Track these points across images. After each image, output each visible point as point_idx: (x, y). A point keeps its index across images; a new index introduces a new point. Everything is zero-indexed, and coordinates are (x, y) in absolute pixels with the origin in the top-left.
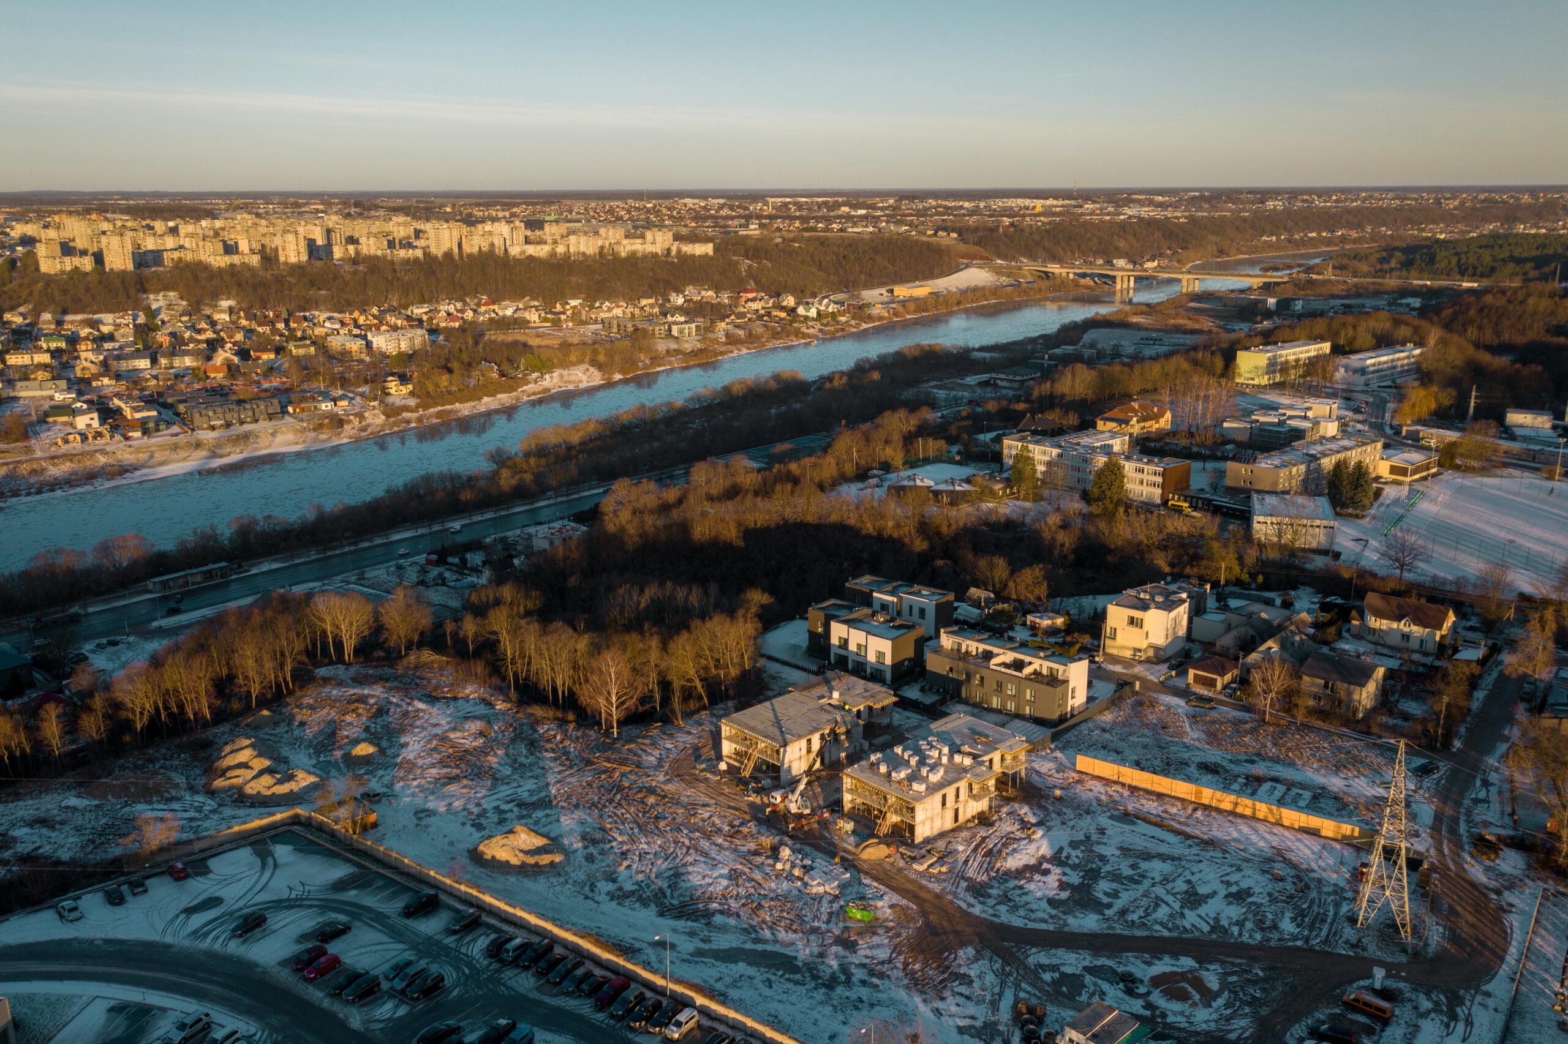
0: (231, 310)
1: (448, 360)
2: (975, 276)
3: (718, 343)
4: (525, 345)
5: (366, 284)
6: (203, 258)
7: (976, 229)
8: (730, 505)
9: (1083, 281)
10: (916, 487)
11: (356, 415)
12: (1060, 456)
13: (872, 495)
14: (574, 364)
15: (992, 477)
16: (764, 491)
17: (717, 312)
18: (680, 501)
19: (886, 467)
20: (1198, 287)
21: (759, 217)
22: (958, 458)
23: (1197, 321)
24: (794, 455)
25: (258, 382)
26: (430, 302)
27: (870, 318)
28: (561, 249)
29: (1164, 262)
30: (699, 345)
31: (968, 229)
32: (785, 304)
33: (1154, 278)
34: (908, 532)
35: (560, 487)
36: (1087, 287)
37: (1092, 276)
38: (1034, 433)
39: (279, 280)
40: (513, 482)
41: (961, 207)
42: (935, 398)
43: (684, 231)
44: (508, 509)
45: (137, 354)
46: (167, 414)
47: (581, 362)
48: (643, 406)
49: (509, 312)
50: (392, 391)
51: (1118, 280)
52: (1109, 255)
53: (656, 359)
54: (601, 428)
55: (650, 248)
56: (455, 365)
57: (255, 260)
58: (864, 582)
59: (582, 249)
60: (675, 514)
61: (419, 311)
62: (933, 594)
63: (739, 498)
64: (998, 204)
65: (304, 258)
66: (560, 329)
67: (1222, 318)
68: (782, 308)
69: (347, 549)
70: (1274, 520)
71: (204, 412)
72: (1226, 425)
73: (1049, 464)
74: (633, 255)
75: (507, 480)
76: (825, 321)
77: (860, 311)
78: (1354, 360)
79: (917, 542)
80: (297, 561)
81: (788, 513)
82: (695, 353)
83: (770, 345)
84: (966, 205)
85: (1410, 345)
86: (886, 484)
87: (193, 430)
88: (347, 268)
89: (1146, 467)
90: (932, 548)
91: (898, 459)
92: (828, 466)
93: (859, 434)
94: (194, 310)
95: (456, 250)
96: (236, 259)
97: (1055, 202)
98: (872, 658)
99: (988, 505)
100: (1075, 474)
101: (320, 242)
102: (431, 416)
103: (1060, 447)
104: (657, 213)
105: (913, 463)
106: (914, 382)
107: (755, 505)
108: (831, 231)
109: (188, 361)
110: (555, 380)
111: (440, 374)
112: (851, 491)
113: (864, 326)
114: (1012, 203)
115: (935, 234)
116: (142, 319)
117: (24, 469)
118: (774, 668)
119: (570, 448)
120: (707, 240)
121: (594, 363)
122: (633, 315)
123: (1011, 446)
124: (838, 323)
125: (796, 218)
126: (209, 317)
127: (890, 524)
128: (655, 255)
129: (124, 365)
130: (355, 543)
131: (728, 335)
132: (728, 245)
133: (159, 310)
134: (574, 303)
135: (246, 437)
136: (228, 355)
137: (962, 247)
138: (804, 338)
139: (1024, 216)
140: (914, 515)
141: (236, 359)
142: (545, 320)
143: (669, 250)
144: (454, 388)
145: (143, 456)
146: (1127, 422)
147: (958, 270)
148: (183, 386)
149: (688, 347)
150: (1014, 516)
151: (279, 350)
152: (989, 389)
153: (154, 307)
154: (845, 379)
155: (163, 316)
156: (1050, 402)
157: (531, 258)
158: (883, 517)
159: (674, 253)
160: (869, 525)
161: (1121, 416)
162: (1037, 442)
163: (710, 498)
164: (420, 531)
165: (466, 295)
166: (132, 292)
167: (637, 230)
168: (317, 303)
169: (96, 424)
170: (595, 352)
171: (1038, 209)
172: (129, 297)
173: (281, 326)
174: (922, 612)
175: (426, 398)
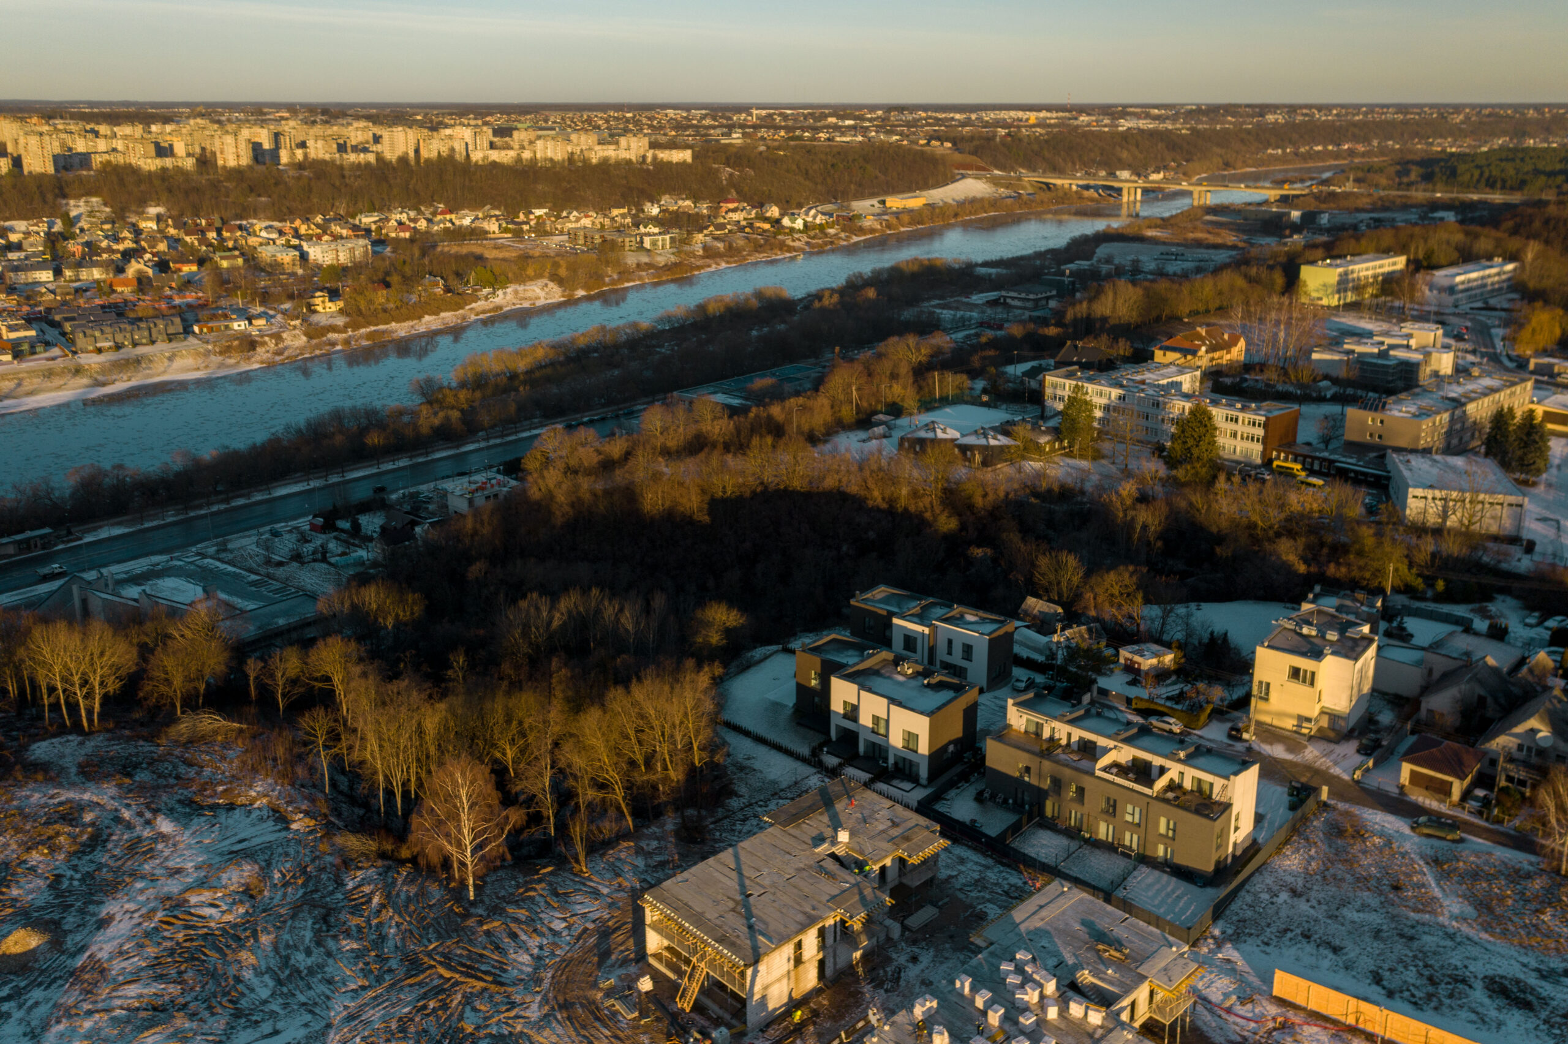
0: (159, 218)
1: (387, 273)
2: (971, 187)
3: (695, 256)
4: (480, 258)
5: (310, 190)
6: (133, 161)
7: (972, 138)
8: (691, 464)
9: (1086, 193)
10: (935, 441)
11: (271, 336)
12: (1122, 398)
13: (880, 451)
14: (531, 279)
15: (1035, 427)
16: (737, 445)
17: (695, 223)
18: (628, 455)
19: (896, 410)
20: (1210, 200)
21: (742, 126)
22: (985, 398)
23: (1218, 234)
24: (777, 395)
25: (170, 298)
26: (380, 210)
27: (861, 231)
28: (527, 155)
29: (1170, 175)
30: (673, 259)
31: (963, 139)
32: (768, 214)
33: (1161, 190)
34: (929, 503)
35: (493, 427)
36: (1092, 200)
37: (1096, 188)
38: (1084, 367)
39: (215, 185)
40: (437, 421)
41: (952, 119)
42: (939, 319)
43: (663, 139)
44: (427, 454)
45: (41, 266)
46: (51, 334)
47: (538, 276)
48: (603, 328)
49: (467, 222)
50: (320, 308)
51: (1125, 193)
52: (1111, 166)
53: (625, 273)
54: (552, 354)
55: (624, 155)
56: (395, 279)
57: (189, 164)
58: (876, 598)
59: (550, 154)
60: (619, 476)
61: (367, 220)
62: (983, 620)
63: (702, 455)
64: (989, 116)
65: (245, 161)
66: (522, 240)
67: (1244, 232)
68: (766, 220)
69: (215, 508)
70: (1438, 494)
71: (89, 332)
72: (1315, 356)
73: (1107, 408)
74: (605, 162)
75: (429, 420)
76: (812, 233)
77: (850, 223)
78: (1440, 276)
79: (943, 518)
80: (147, 525)
81: (768, 476)
82: (668, 268)
83: (751, 259)
84: (958, 116)
85: (1498, 260)
86: (897, 434)
87: (75, 353)
88: (291, 173)
89: (1241, 415)
90: (963, 527)
91: (910, 401)
92: (819, 411)
93: (858, 367)
94: (118, 217)
95: (412, 154)
96: (168, 162)
97: (1049, 115)
98: (896, 740)
99: (1033, 465)
100: (1143, 422)
101: (266, 146)
102: (361, 337)
103: (1121, 386)
104: (637, 123)
105: (928, 404)
106: (914, 301)
107: (724, 465)
108: (819, 139)
109: (97, 274)
110: (509, 297)
111: (375, 290)
112: (850, 444)
113: (855, 239)
114: (1004, 115)
115: (928, 144)
116: (58, 227)
118: (742, 747)
119: (513, 376)
120: (687, 147)
121: (556, 278)
122: (602, 225)
123: (1059, 386)
124: (826, 235)
125: (781, 128)
126: (134, 225)
127: (904, 491)
128: (629, 162)
129: (22, 277)
130: (227, 501)
131: (705, 248)
132: (708, 151)
133: (78, 218)
134: (538, 212)
135: (138, 361)
136: (141, 266)
137: (958, 157)
138: (789, 251)
139: (1019, 127)
140: (936, 480)
141: (150, 272)
142: (506, 230)
143: (644, 157)
144: (391, 305)
145: (9, 384)
146: (1194, 352)
147: (954, 180)
148: (81, 301)
149: (661, 260)
150: (1069, 480)
151: (201, 262)
152: (999, 309)
153: (73, 213)
154: (836, 298)
155: (83, 224)
156: (1088, 327)
157: (494, 164)
158: (894, 481)
159: (649, 160)
160: (876, 493)
161: (1186, 345)
162: (1090, 380)
163: (667, 453)
164: (313, 484)
165: (420, 203)
166: (50, 197)
167: (612, 138)
168: (255, 211)
170: (556, 265)
171: (1032, 121)
172: (45, 202)
173: (212, 235)
174: (968, 650)
175: (356, 316)
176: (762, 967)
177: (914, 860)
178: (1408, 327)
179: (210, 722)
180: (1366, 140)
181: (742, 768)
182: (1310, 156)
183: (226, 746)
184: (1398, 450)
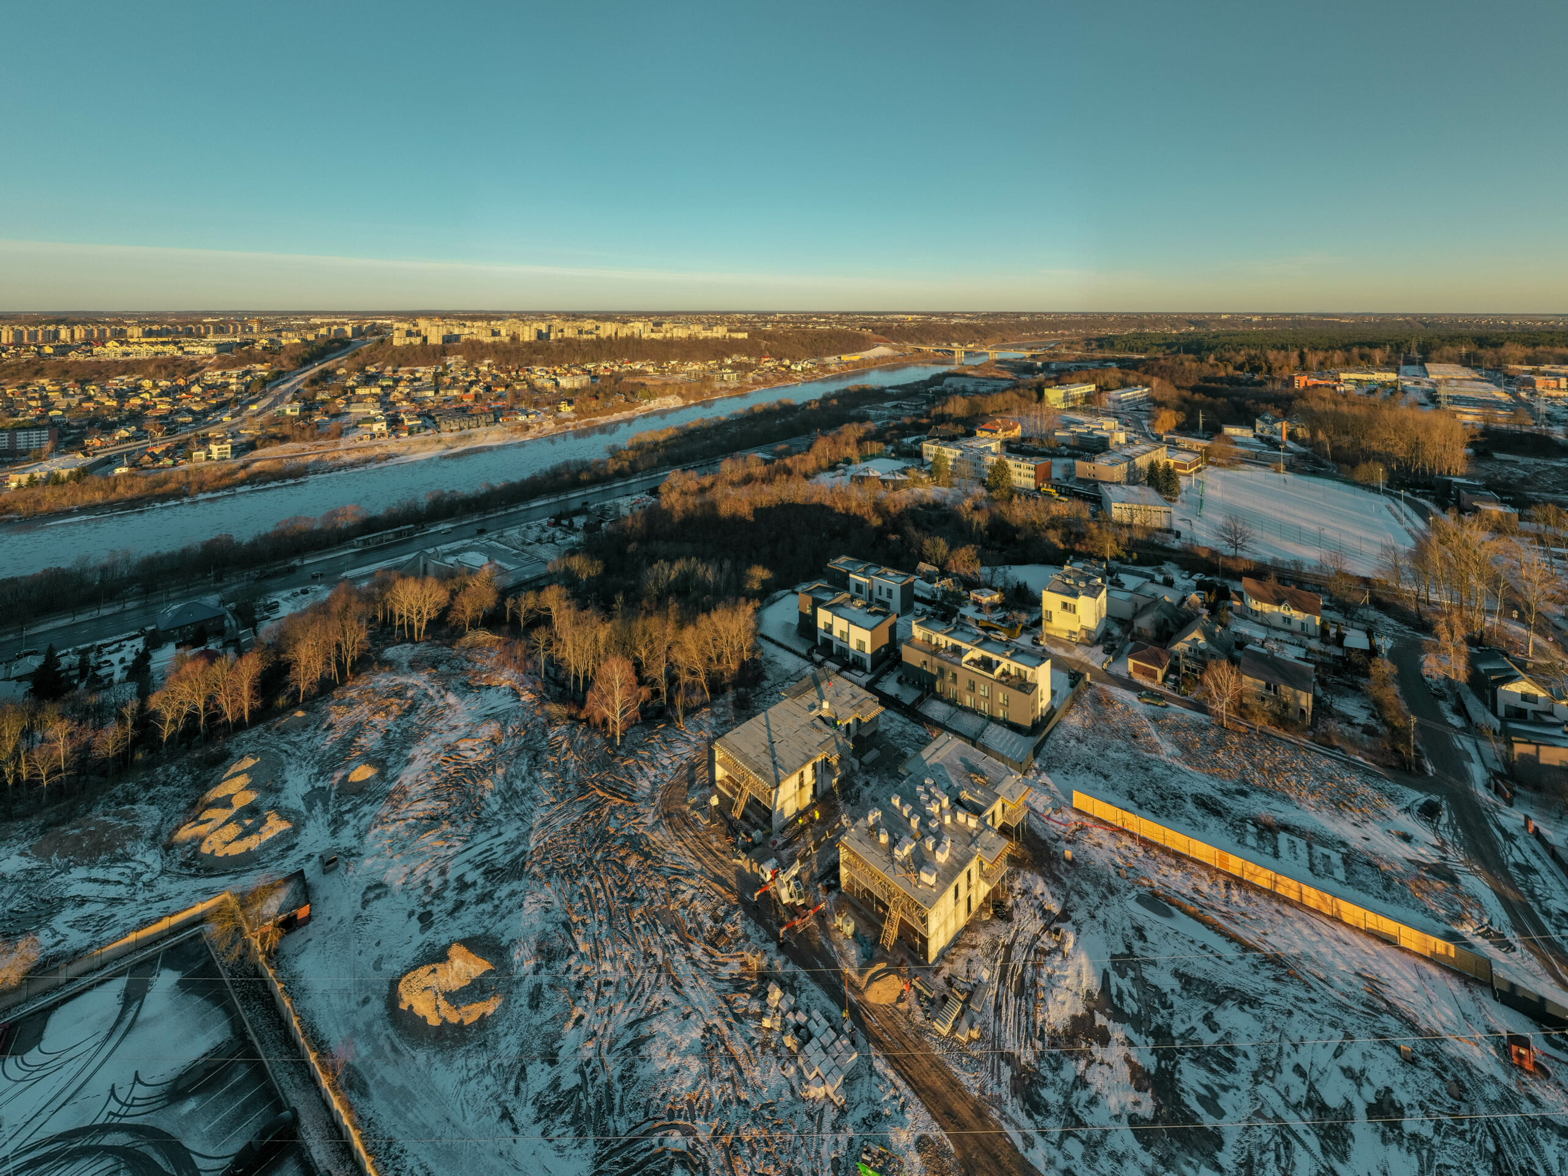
0: (489, 365)
1: (597, 392)
2: (882, 351)
3: (748, 384)
4: (643, 385)
5: (563, 352)
6: (480, 338)
7: (881, 327)
8: (745, 490)
9: (937, 354)
10: (869, 477)
11: (537, 423)
12: (962, 455)
13: (841, 483)
14: (668, 395)
15: (919, 470)
16: (768, 480)
17: (748, 368)
18: (713, 485)
19: (848, 461)
20: (997, 357)
21: (772, 322)
22: (893, 455)
23: (1003, 373)
24: (788, 453)
25: (490, 404)
26: (596, 361)
27: (830, 371)
28: (669, 335)
29: (977, 345)
30: (738, 385)
31: (877, 328)
32: (784, 364)
33: (973, 352)
34: (867, 511)
35: (645, 470)
36: (940, 357)
37: (942, 351)
38: (942, 439)
39: (518, 350)
40: (616, 467)
41: (872, 318)
42: (869, 415)
43: (734, 328)
44: (611, 484)
45: (429, 389)
46: (429, 422)
47: (671, 393)
49: (638, 367)
50: (563, 410)
51: (956, 353)
52: (949, 340)
53: (714, 392)
55: (715, 335)
56: (601, 395)
57: (507, 339)
58: (841, 563)
59: (680, 335)
60: (708, 496)
61: (590, 366)
62: (897, 575)
63: (750, 485)
64: (889, 317)
65: (533, 338)
66: (664, 376)
68: (783, 366)
69: (499, 514)
70: (1127, 506)
71: (447, 421)
72: (1057, 434)
73: (954, 460)
74: (706, 338)
75: (613, 466)
76: (806, 373)
77: (824, 367)
78: (1113, 394)
79: (874, 519)
80: (463, 523)
81: (784, 496)
82: (735, 389)
83: (776, 385)
84: (874, 317)
85: (1139, 386)
86: (849, 474)
87: (439, 432)
88: (555, 344)
89: (1022, 464)
90: (885, 523)
91: (855, 457)
92: (810, 462)
93: (829, 439)
94: (470, 365)
95: (614, 335)
96: (497, 339)
97: (917, 317)
98: (853, 645)
99: (919, 490)
100: (973, 468)
101: (544, 331)
102: (582, 424)
103: (961, 449)
104: (722, 320)
105: (865, 458)
106: (856, 406)
107: (762, 490)
108: (808, 328)
109: (456, 392)
110: (657, 404)
111: (591, 400)
112: (826, 479)
113: (827, 375)
114: (896, 317)
115: (861, 330)
116: (440, 369)
117: (328, 457)
118: (770, 649)
119: (656, 444)
120: (745, 331)
121: (680, 394)
122: (704, 369)
123: (930, 449)
124: (812, 373)
125: (790, 322)
126: (477, 369)
127: (854, 504)
128: (717, 339)
129: (419, 394)
130: (506, 510)
131: (753, 380)
132: (755, 333)
133: (450, 365)
134: (673, 362)
135: (470, 436)
136: (478, 389)
137: (875, 336)
138: (795, 381)
139: (903, 322)
140: (870, 498)
141: (482, 391)
142: (657, 371)
143: (725, 336)
144: (598, 408)
145: (404, 448)
146: (996, 432)
147: (874, 347)
148: (446, 406)
149: (732, 386)
150: (938, 498)
151: (507, 387)
152: (898, 410)
153: (448, 363)
154: (817, 404)
155: (452, 368)
156: (943, 419)
157: (653, 340)
158: (848, 498)
159: (727, 337)
160: (839, 505)
161: (992, 428)
162: (945, 446)
163: (732, 484)
164: (552, 500)
165: (616, 358)
166: (438, 355)
167: (710, 327)
168: (536, 362)
169: (384, 428)
170: (680, 388)
171: (910, 319)
172: (435, 358)
173: (514, 373)
174: (890, 592)
175: (580, 413)
176: (781, 789)
177: (865, 720)
178: (1101, 420)
179: (483, 636)
180: (1068, 329)
181: (770, 662)
182: (1043, 336)
183: (490, 650)
184: (1104, 482)
